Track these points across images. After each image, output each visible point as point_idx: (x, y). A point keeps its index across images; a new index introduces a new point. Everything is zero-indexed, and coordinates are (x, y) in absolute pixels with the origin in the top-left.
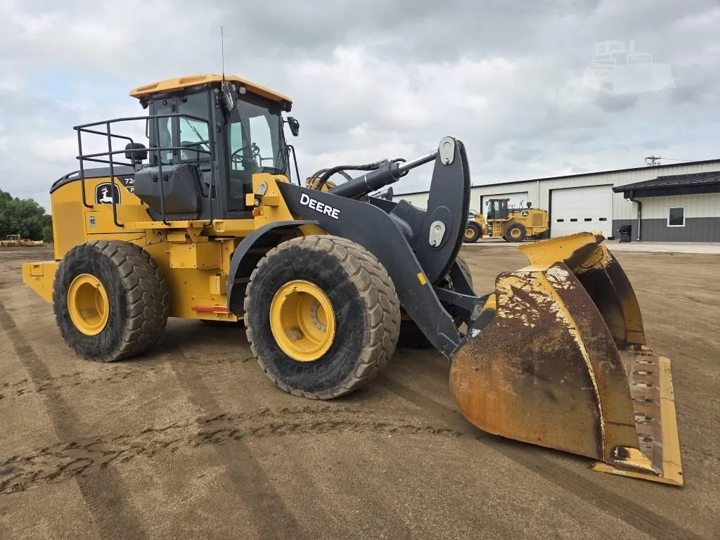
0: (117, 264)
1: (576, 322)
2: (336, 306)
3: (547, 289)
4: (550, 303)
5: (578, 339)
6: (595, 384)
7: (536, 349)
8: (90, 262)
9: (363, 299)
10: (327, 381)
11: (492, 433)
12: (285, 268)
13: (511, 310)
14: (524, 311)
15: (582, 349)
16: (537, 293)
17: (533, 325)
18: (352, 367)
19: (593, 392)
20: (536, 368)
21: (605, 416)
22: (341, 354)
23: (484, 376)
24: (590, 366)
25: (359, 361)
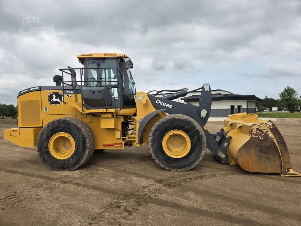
0: (81, 127)
1: (275, 137)
2: (191, 138)
3: (267, 128)
4: (267, 132)
5: (275, 141)
6: (280, 153)
7: (264, 145)
8: (65, 127)
9: (202, 135)
10: (188, 164)
11: (251, 171)
12: (170, 126)
13: (256, 135)
14: (260, 135)
15: (277, 144)
16: (263, 129)
17: (263, 139)
18: (198, 158)
19: (280, 155)
20: (264, 150)
21: (283, 161)
22: (194, 154)
23: (248, 155)
24: (279, 148)
25: (200, 156)
